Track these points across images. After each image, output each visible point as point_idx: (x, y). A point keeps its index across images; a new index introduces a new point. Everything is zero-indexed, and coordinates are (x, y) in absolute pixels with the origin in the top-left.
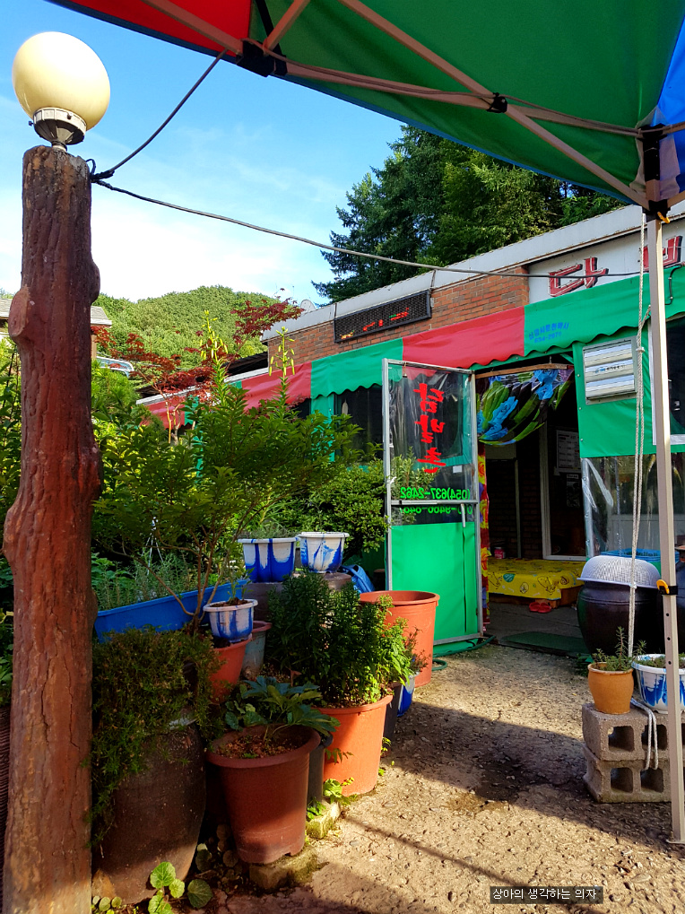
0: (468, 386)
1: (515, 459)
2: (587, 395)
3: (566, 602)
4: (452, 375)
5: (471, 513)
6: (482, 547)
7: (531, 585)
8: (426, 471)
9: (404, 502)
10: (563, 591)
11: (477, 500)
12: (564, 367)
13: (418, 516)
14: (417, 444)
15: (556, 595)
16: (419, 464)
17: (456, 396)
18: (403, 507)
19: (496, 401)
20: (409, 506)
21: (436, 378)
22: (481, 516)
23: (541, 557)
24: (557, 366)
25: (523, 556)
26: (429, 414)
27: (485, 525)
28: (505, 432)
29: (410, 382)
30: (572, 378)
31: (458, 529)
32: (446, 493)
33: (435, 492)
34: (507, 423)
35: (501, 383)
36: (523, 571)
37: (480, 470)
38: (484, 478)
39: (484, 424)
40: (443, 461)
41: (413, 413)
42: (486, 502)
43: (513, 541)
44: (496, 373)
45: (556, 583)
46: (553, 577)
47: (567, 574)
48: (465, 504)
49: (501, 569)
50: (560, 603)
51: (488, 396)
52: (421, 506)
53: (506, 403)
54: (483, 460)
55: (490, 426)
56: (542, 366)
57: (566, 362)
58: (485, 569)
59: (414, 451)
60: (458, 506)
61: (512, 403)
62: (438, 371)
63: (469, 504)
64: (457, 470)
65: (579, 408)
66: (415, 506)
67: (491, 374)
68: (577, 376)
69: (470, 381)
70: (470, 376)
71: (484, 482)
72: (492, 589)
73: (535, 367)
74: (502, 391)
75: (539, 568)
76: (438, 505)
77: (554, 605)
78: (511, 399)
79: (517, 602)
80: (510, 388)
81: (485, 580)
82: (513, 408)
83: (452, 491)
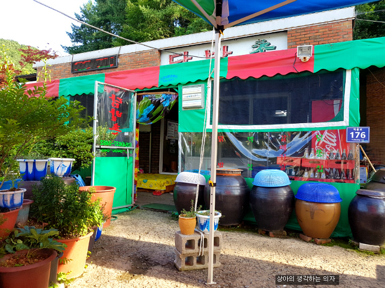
0: (134, 98)
1: (150, 132)
2: (183, 106)
3: (167, 191)
4: (127, 92)
5: (131, 153)
6: (135, 168)
7: (154, 184)
8: (113, 133)
9: (102, 147)
10: (166, 186)
11: (134, 148)
12: (175, 93)
13: (107, 153)
14: (109, 122)
15: (164, 188)
16: (110, 130)
17: (128, 102)
18: (101, 149)
19: (145, 105)
20: (104, 149)
21: (120, 93)
22: (136, 154)
23: (158, 173)
24: (172, 93)
25: (151, 172)
26: (116, 108)
27: (137, 159)
28: (148, 119)
29: (108, 94)
30: (177, 99)
31: (125, 160)
32: (121, 144)
33: (116, 143)
34: (149, 115)
35: (148, 98)
36: (151, 178)
37: (137, 135)
38: (138, 138)
39: (139, 115)
40: (120, 130)
41: (108, 108)
42: (138, 149)
43: (147, 166)
44: (146, 93)
45: (164, 184)
46: (163, 181)
47: (168, 180)
48: (129, 149)
49: (142, 177)
50: (165, 192)
51: (142, 103)
52: (109, 149)
53: (150, 107)
54: (138, 131)
55: (142, 116)
56: (165, 92)
57: (175, 92)
58: (136, 177)
59: (108, 124)
60: (126, 149)
61: (152, 107)
62: (121, 90)
63: (131, 149)
64: (126, 134)
65: (179, 112)
66: (107, 149)
67: (144, 93)
68: (179, 98)
69: (134, 95)
70: (135, 93)
71: (138, 140)
72: (138, 186)
73: (162, 93)
74: (148, 102)
75: (157, 178)
76: (119, 149)
77: (163, 192)
78: (152, 105)
79: (148, 191)
80: (152, 101)
81: (136, 182)
82: (152, 109)
83: (124, 143)
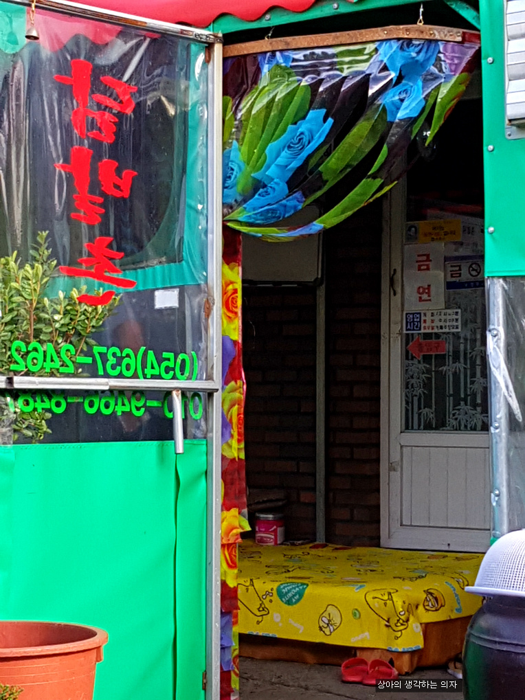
0: (206, 78)
1: (317, 282)
2: (511, 112)
3: (433, 657)
4: (161, 41)
5: (198, 416)
6: (226, 506)
7: (348, 616)
8: (83, 299)
9: (20, 382)
10: (427, 628)
11: (217, 383)
12: (455, 35)
13: (54, 421)
14: (61, 229)
15: (410, 639)
16: (63, 281)
17: (172, 100)
18: (16, 394)
19: (274, 118)
20: (34, 393)
21: (118, 48)
22: (226, 424)
24: (439, 32)
25: (330, 539)
26: (96, 144)
27: (236, 450)
28: (296, 202)
30: (475, 65)
31: (162, 458)
32: (134, 362)
33: (104, 357)
34: (301, 180)
35: (287, 72)
36: (329, 578)
37: (228, 304)
38: (238, 323)
39: (241, 180)
40: (129, 276)
41: (54, 144)
42: (238, 389)
43: (305, 497)
44: (279, 43)
45: (411, 608)
46: (408, 592)
48: (183, 393)
49: (270, 569)
50: (420, 663)
51: (254, 103)
52: (65, 393)
53: (304, 127)
54: (236, 276)
55: (257, 186)
56: (401, 31)
57: (460, 22)
58: (232, 565)
59: (52, 244)
60: (167, 395)
61: (317, 126)
62: (126, 30)
63: (196, 393)
64: (166, 299)
66: (49, 394)
67: (264, 45)
68: (485, 63)
69: (208, 60)
70: (209, 47)
71: (236, 336)
72: (246, 624)
73: (380, 33)
74: (291, 95)
76: (121, 392)
77: (405, 664)
78: (316, 114)
79: (310, 658)
80: (314, 87)
81: (229, 597)
82: (318, 139)
83: (151, 355)
